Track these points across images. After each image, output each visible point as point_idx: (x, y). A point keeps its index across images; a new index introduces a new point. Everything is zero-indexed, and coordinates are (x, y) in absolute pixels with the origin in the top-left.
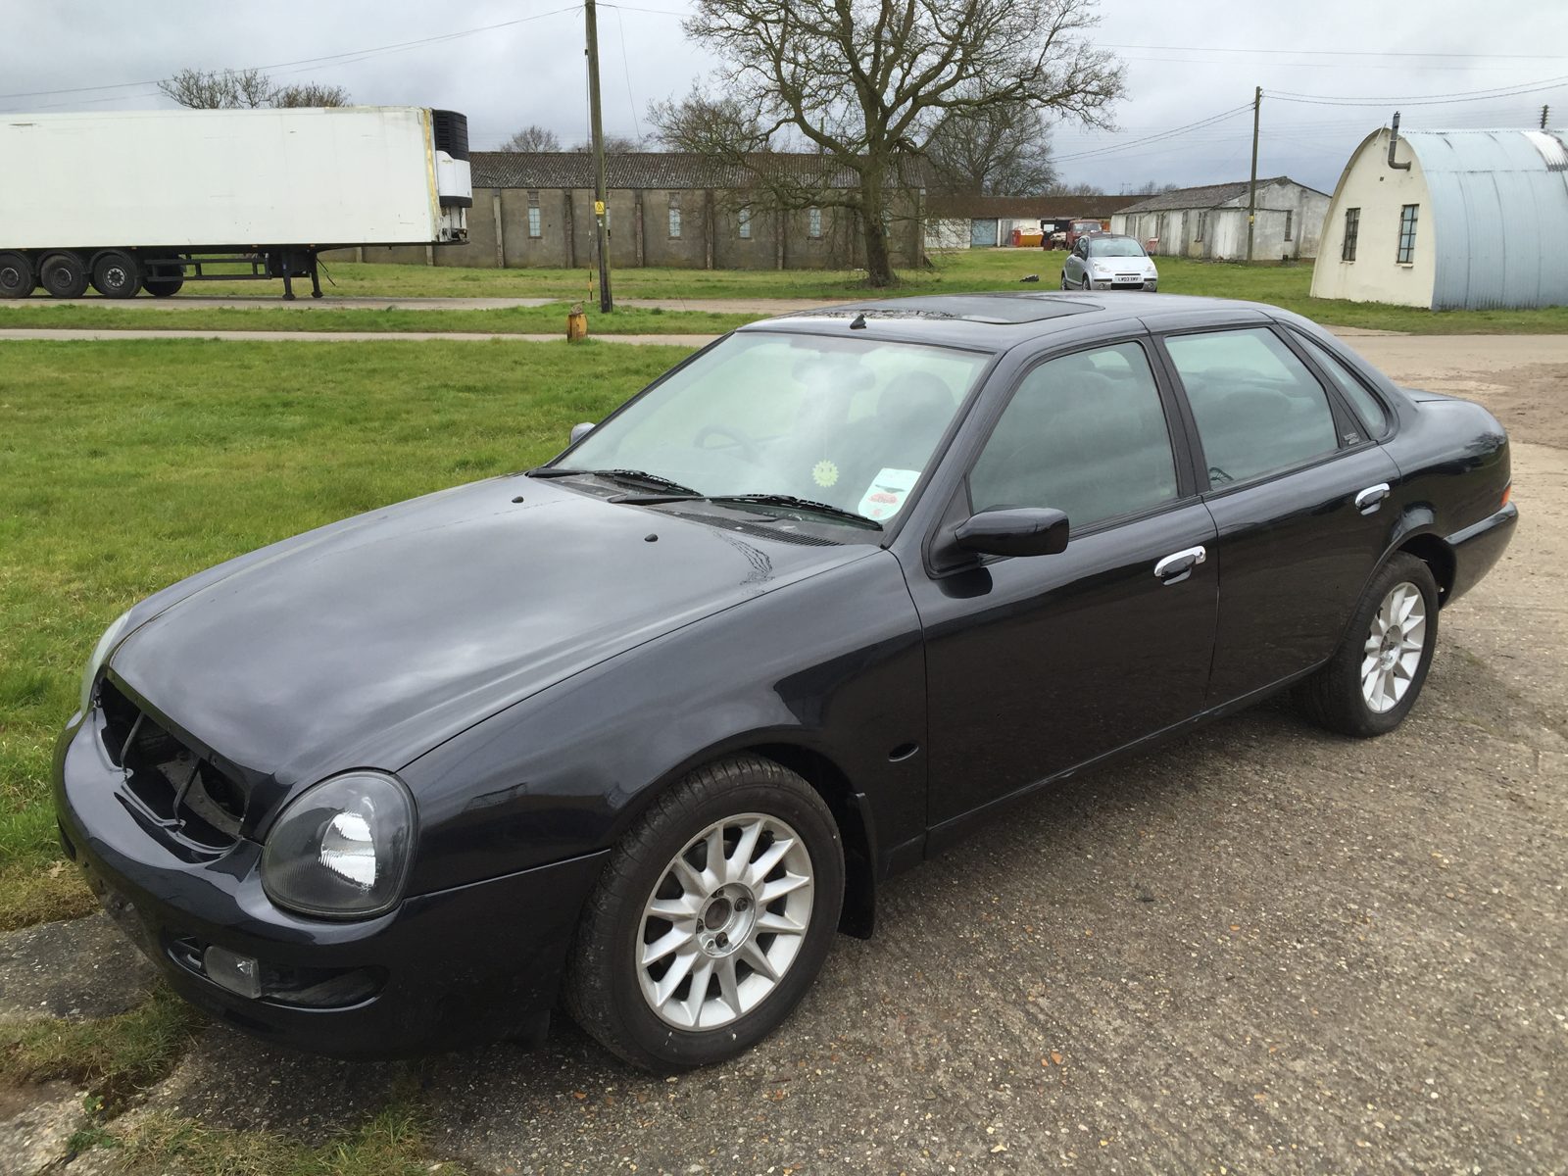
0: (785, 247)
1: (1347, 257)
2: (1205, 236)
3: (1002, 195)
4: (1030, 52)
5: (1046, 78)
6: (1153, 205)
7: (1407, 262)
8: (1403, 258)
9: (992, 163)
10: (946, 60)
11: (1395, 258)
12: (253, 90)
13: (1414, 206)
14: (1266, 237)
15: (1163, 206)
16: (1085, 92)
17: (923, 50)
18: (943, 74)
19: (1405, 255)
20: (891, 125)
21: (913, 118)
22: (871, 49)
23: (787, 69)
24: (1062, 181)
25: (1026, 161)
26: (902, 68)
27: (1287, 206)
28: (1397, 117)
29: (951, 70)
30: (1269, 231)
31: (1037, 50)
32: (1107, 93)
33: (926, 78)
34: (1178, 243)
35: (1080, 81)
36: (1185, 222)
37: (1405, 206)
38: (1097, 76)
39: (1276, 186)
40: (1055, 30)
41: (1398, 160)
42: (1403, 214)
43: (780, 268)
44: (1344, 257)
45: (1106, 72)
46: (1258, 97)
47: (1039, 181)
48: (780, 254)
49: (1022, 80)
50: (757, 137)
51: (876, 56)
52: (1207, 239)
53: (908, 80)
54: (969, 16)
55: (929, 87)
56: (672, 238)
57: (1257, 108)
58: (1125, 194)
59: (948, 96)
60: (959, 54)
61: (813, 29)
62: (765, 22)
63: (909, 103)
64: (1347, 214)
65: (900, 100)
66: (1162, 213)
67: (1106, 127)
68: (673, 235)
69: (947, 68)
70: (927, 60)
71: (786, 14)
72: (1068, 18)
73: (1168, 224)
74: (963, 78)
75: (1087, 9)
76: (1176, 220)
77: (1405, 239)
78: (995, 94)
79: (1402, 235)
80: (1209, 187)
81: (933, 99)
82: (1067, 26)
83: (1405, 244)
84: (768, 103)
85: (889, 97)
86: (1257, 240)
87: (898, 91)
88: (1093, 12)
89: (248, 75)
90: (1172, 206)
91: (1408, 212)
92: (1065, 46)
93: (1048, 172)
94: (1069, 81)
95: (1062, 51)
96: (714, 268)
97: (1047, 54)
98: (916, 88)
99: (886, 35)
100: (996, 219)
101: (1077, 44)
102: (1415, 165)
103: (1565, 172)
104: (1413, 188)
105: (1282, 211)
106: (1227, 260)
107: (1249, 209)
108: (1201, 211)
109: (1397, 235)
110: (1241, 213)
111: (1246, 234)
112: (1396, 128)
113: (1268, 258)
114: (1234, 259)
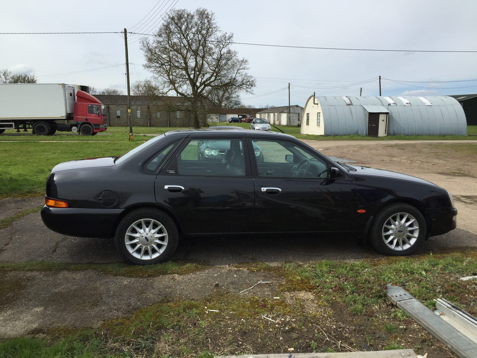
0: (170, 121)
1: (307, 124)
2: (279, 119)
3: (227, 108)
4: (233, 74)
5: (237, 81)
6: (266, 111)
7: (319, 125)
8: (318, 125)
9: (224, 99)
10: (212, 76)
11: (316, 125)
12: (6, 75)
14: (293, 120)
15: (268, 112)
16: (246, 85)
17: (206, 73)
18: (211, 79)
20: (199, 91)
21: (204, 89)
22: (193, 72)
23: (171, 77)
24: (243, 104)
25: (233, 99)
26: (201, 78)
27: (298, 113)
28: (314, 93)
29: (213, 78)
30: (294, 118)
31: (234, 74)
32: (252, 86)
33: (207, 80)
34: (273, 121)
35: (245, 82)
36: (274, 116)
37: (318, 113)
38: (249, 81)
39: (295, 107)
40: (238, 70)
41: (315, 103)
42: (317, 115)
43: (169, 126)
45: (251, 80)
46: (289, 85)
47: (237, 104)
48: (168, 123)
49: (231, 81)
50: (164, 93)
51: (194, 74)
52: (279, 120)
53: (203, 80)
54: (217, 66)
55: (208, 82)
56: (138, 118)
57: (289, 88)
58: (261, 108)
59: (212, 84)
60: (215, 75)
61: (178, 67)
62: (165, 65)
63: (203, 86)
64: (307, 115)
65: (201, 85)
66: (269, 113)
67: (252, 93)
68: (138, 117)
69: (212, 78)
70: (207, 76)
71: (170, 63)
72: (241, 67)
73: (270, 116)
74: (216, 80)
75: (246, 66)
76: (272, 115)
78: (224, 84)
80: (280, 107)
81: (209, 85)
82: (241, 69)
83: (318, 122)
84: (166, 85)
85: (198, 84)
86: (291, 120)
87: (200, 83)
88: (248, 66)
89: (5, 71)
90: (271, 112)
91: (319, 114)
92: (241, 74)
93: (239, 102)
94: (242, 81)
95: (240, 75)
96: (150, 126)
97: (237, 75)
98: (204, 82)
99: (197, 69)
100: (226, 114)
101: (244, 74)
102: (319, 104)
103: (350, 106)
104: (319, 109)
105: (296, 113)
106: (285, 126)
107: (289, 113)
108: (278, 113)
109: (317, 119)
110: (287, 114)
111: (289, 119)
112: (315, 95)
113: (294, 125)
114: (286, 125)
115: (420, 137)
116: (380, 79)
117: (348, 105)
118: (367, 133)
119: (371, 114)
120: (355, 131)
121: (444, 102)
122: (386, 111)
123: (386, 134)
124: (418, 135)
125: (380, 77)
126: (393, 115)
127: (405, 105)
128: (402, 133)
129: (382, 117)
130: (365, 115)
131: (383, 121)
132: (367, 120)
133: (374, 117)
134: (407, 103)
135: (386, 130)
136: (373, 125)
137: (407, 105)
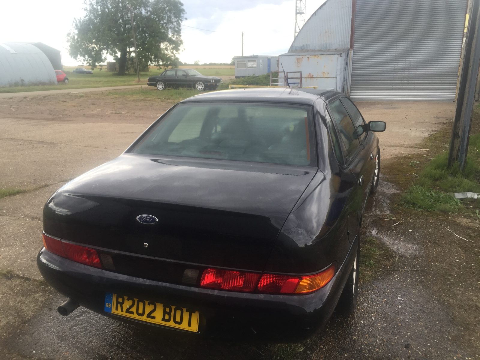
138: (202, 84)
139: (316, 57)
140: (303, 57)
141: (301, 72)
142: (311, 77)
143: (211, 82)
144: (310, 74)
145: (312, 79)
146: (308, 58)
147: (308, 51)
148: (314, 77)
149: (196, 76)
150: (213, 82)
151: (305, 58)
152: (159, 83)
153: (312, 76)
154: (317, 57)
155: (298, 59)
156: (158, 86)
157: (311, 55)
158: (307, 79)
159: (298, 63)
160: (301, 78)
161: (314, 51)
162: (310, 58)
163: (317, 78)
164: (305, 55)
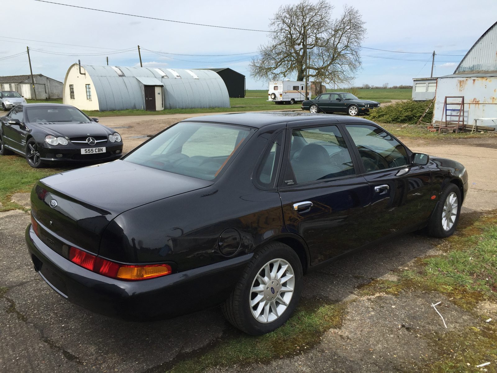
1: (72, 98)
7: (90, 99)
8: (89, 98)
11: (86, 98)
13: (89, 85)
14: (39, 92)
19: (89, 97)
27: (44, 83)
28: (79, 61)
30: (40, 90)
36: (10, 87)
37: (86, 85)
39: (39, 77)
41: (82, 72)
42: (86, 87)
44: (71, 98)
46: (28, 50)
57: (28, 53)
64: (70, 86)
66: (1, 84)
73: (4, 88)
76: (7, 86)
77: (88, 93)
79: (87, 92)
80: (17, 76)
83: (88, 95)
86: (37, 93)
91: (87, 86)
102: (87, 74)
103: (123, 77)
104: (88, 80)
105: (42, 84)
106: (29, 99)
107: (33, 83)
108: (16, 84)
109: (86, 92)
110: (30, 84)
111: (33, 91)
112: (80, 64)
113: (41, 98)
114: (31, 98)
115: (194, 110)
116: (139, 49)
117: (120, 76)
118: (144, 106)
119: (146, 87)
120: (133, 105)
121: (208, 75)
122: (161, 84)
123: (164, 108)
124: (192, 108)
125: (139, 46)
126: (167, 89)
127: (176, 78)
128: (177, 106)
129: (158, 90)
130: (140, 87)
131: (159, 94)
132: (144, 93)
133: (149, 90)
134: (177, 76)
135: (162, 104)
136: (150, 99)
137: (178, 78)
138: (356, 109)
139: (484, 80)
140: (467, 80)
141: (463, 98)
142: (477, 103)
143: (366, 106)
144: (475, 99)
145: (477, 105)
146: (474, 80)
147: (479, 72)
148: (480, 102)
149: (351, 101)
150: (368, 106)
151: (470, 81)
152: (312, 107)
153: (478, 101)
154: (486, 79)
155: (460, 82)
156: (311, 110)
157: (477, 77)
158: (471, 105)
159: (460, 86)
160: (463, 103)
161: (487, 72)
162: (476, 81)
163: (484, 105)
164: (470, 77)
